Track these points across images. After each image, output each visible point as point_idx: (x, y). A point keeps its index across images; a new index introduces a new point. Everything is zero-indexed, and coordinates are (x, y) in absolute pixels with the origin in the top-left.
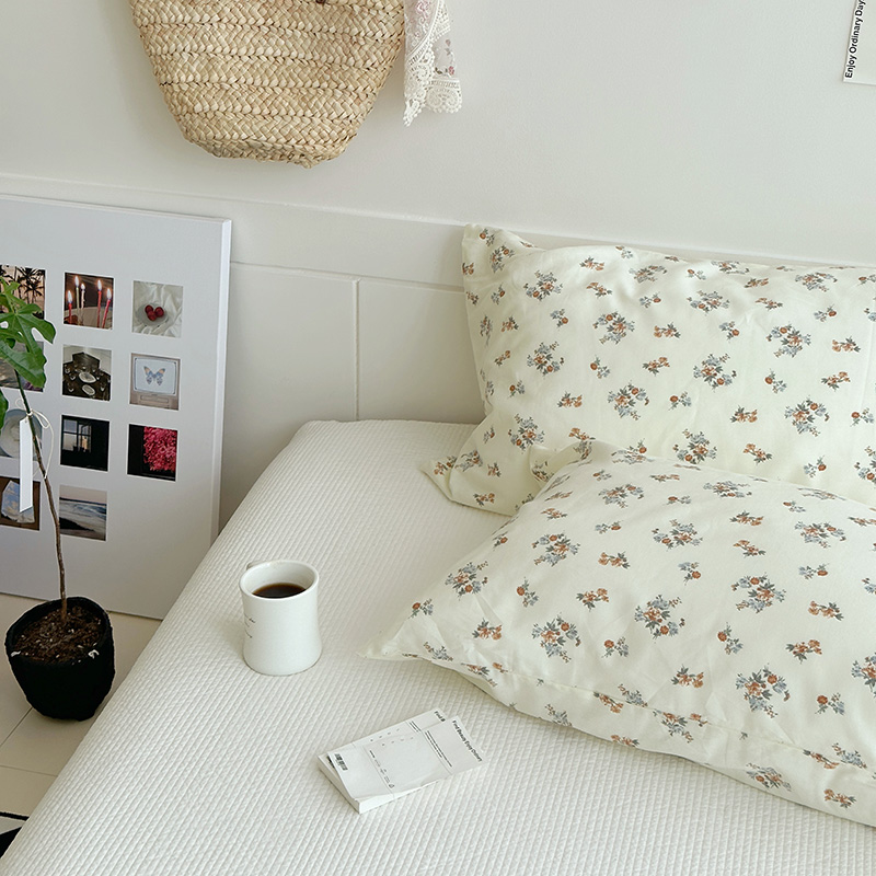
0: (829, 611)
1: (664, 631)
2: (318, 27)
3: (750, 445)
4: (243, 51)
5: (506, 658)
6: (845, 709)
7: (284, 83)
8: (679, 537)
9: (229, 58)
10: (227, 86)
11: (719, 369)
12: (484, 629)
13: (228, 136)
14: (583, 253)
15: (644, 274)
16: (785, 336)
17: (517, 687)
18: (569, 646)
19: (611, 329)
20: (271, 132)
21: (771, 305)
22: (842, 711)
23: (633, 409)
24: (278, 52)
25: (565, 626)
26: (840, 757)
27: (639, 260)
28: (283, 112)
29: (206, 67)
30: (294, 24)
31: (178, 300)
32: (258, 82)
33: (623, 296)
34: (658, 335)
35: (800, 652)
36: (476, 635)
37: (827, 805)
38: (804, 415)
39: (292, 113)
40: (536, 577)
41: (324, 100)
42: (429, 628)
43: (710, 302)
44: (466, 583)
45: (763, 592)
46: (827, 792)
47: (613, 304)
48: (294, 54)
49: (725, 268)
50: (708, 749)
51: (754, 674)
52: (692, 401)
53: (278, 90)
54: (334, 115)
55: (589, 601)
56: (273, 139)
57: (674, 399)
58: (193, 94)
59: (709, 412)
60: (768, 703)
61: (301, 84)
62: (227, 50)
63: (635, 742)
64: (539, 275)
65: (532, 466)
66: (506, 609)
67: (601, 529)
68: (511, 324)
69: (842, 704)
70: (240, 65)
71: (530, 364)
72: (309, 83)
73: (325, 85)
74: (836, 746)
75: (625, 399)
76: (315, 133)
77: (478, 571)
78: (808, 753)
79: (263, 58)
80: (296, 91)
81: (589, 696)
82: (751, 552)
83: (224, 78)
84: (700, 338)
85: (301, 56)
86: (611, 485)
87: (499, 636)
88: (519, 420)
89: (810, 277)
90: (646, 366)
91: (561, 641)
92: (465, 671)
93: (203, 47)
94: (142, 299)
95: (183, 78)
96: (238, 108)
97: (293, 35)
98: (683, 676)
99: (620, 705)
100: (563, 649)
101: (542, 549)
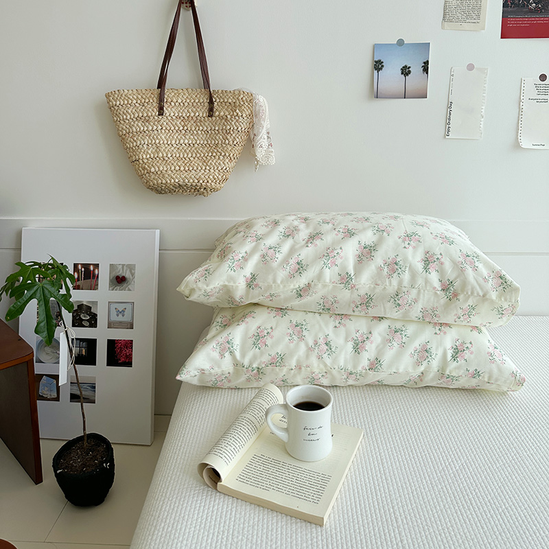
2: (209, 128)
4: (173, 142)
7: (194, 155)
9: (167, 145)
10: (166, 159)
13: (169, 182)
20: (191, 177)
24: (190, 142)
28: (195, 168)
29: (156, 151)
30: (197, 129)
31: (133, 271)
32: (182, 156)
39: (200, 168)
41: (215, 161)
48: (198, 142)
53: (192, 159)
54: (220, 168)
56: (191, 181)
58: (150, 164)
61: (202, 155)
62: (166, 142)
70: (173, 148)
72: (207, 154)
73: (214, 154)
76: (211, 177)
79: (183, 145)
80: (200, 158)
83: (165, 155)
85: (202, 142)
93: (154, 141)
94: (114, 273)
95: (144, 156)
96: (173, 168)
97: (197, 133)
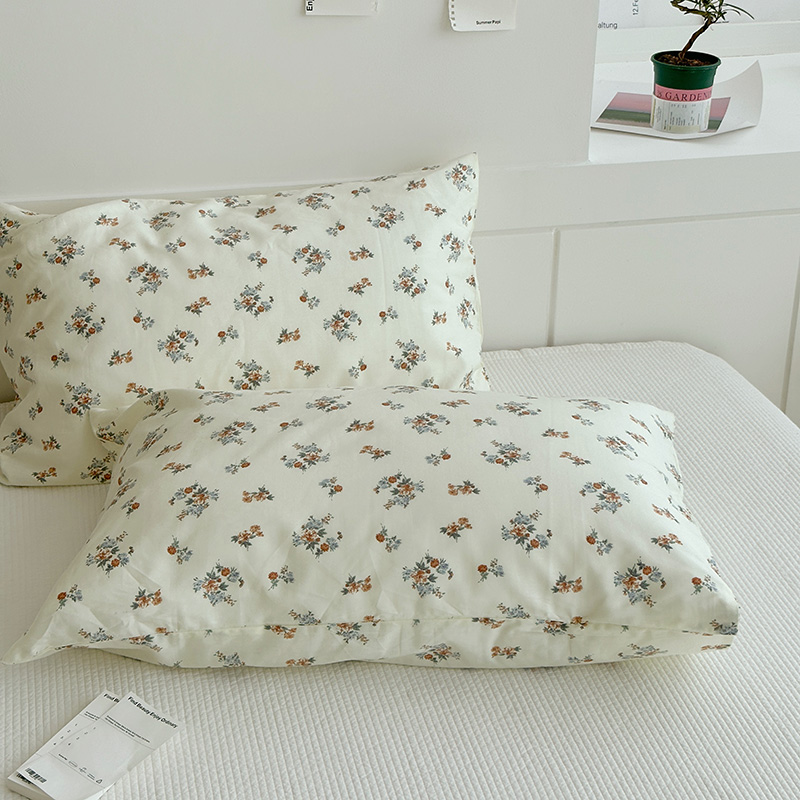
0: (466, 489)
1: (325, 548)
3: (299, 362)
5: (169, 620)
6: (504, 570)
8: (308, 458)
11: (257, 298)
12: (142, 598)
14: (95, 211)
15: (158, 222)
16: (308, 255)
17: (182, 644)
18: (232, 589)
19: (145, 280)
21: (287, 230)
22: (501, 574)
23: (184, 352)
25: (225, 572)
26: (506, 615)
27: (149, 209)
33: (147, 246)
34: (192, 277)
35: (453, 532)
36: (135, 606)
37: (493, 662)
38: (340, 323)
40: (183, 532)
42: (83, 615)
43: (231, 237)
44: (110, 559)
45: (403, 489)
46: (494, 649)
47: (140, 256)
49: (229, 204)
50: (384, 645)
51: (417, 564)
52: (239, 333)
55: (244, 540)
57: (221, 335)
59: (256, 339)
60: (435, 585)
63: (311, 660)
64: (56, 241)
65: (95, 430)
66: (161, 571)
67: (232, 469)
68: (37, 294)
69: (500, 567)
71: (69, 330)
74: (501, 607)
75: (175, 344)
77: (119, 544)
78: (476, 620)
81: (260, 631)
82: (378, 455)
84: (232, 273)
86: (218, 426)
87: (159, 600)
88: (70, 388)
89: (310, 199)
90: (188, 308)
91: (223, 587)
92: (127, 645)
98: (351, 584)
99: (293, 630)
100: (226, 594)
101: (181, 505)
